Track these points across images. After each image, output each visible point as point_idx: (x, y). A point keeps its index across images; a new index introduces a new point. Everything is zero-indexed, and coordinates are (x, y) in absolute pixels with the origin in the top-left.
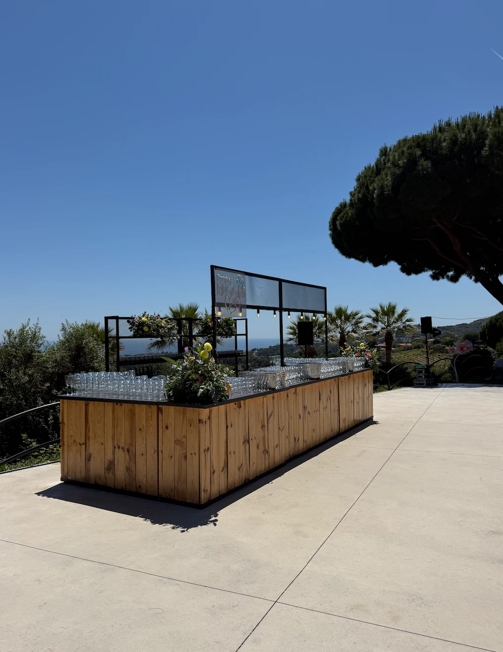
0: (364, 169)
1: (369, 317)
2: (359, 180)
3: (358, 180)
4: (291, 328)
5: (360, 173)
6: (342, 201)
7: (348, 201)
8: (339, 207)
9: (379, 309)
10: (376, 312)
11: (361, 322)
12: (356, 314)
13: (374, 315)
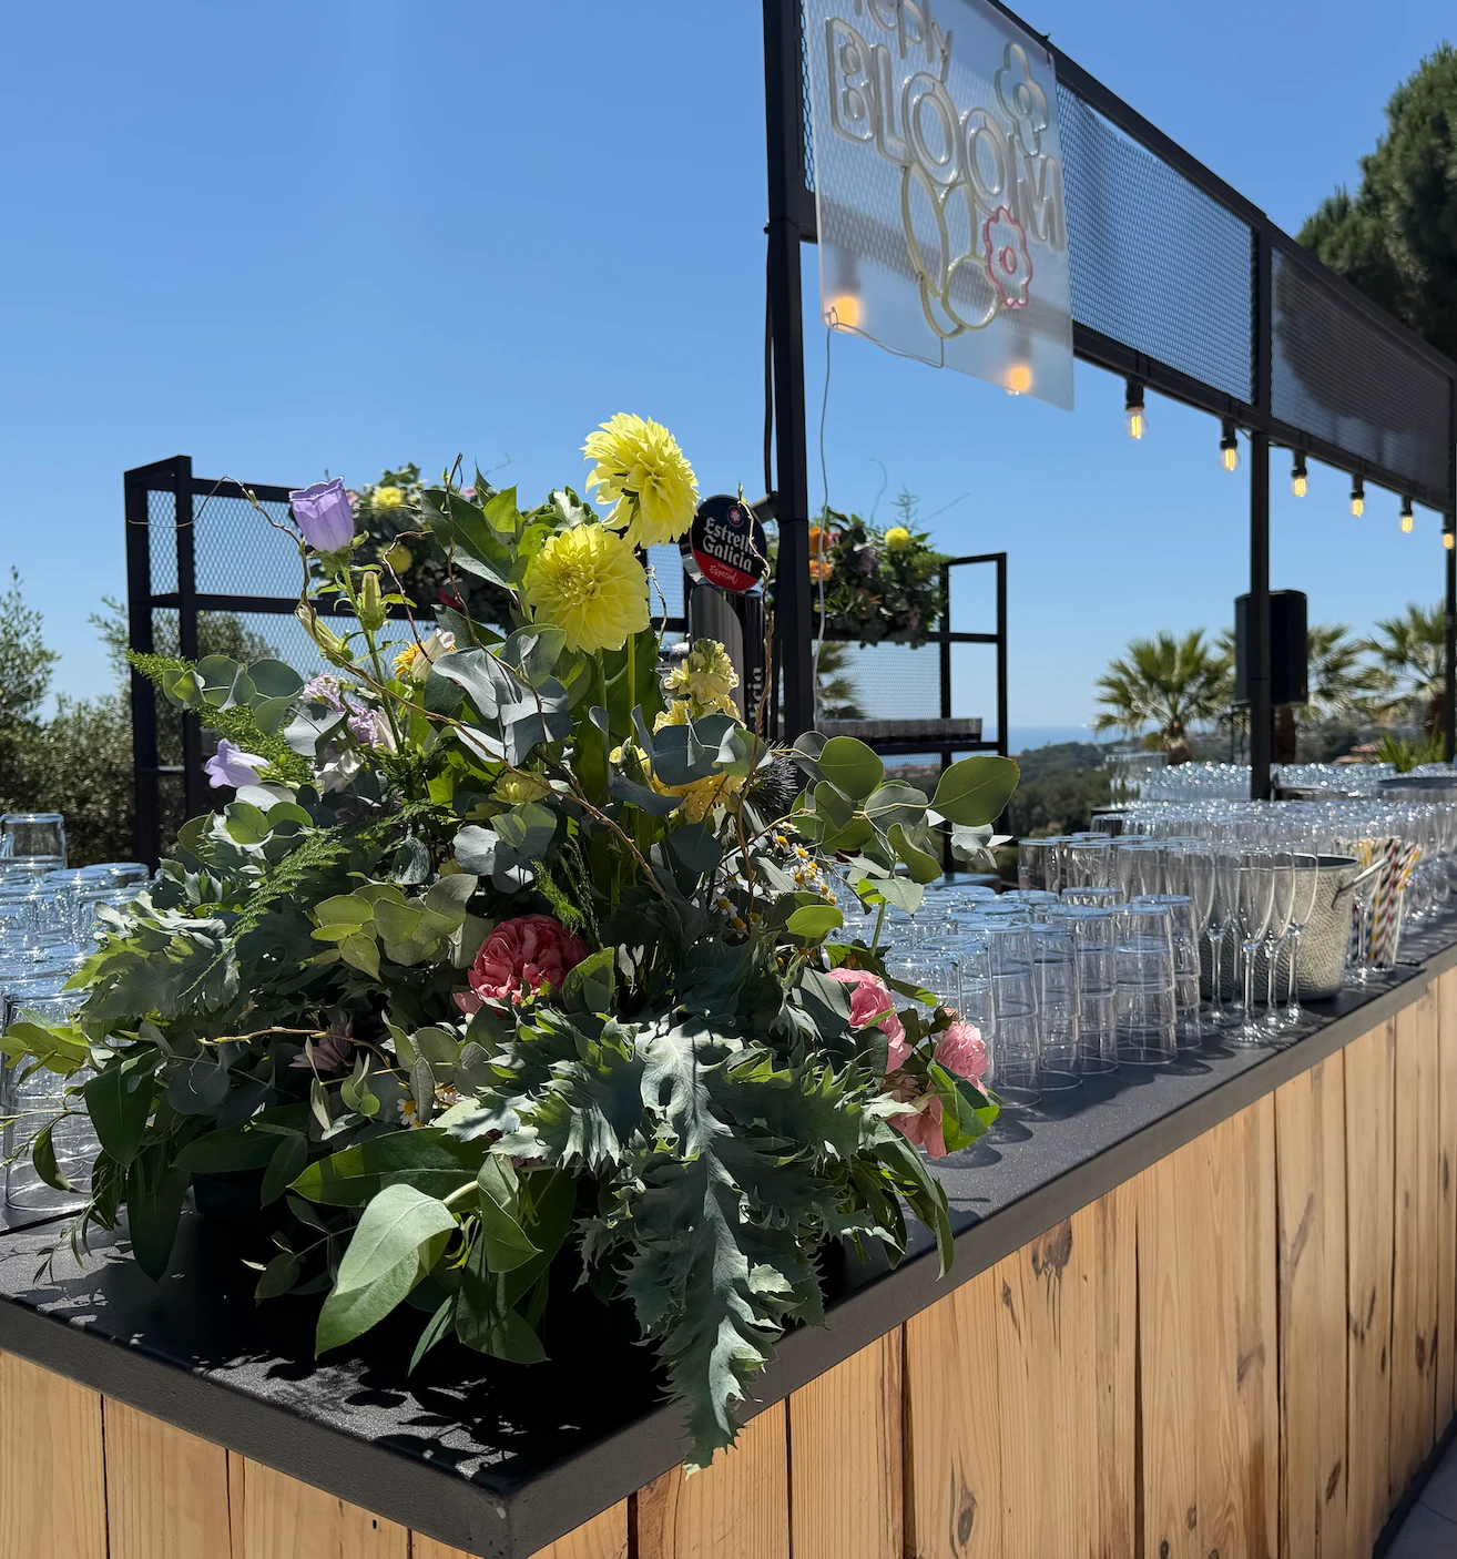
0: (1418, 67)
1: (1375, 647)
2: (1400, 109)
3: (1397, 109)
4: (1110, 684)
5: (1405, 84)
6: (1332, 195)
7: (1354, 194)
8: (1322, 217)
9: (1406, 618)
10: (1399, 633)
11: (1351, 663)
12: (1336, 635)
13: (1389, 643)
